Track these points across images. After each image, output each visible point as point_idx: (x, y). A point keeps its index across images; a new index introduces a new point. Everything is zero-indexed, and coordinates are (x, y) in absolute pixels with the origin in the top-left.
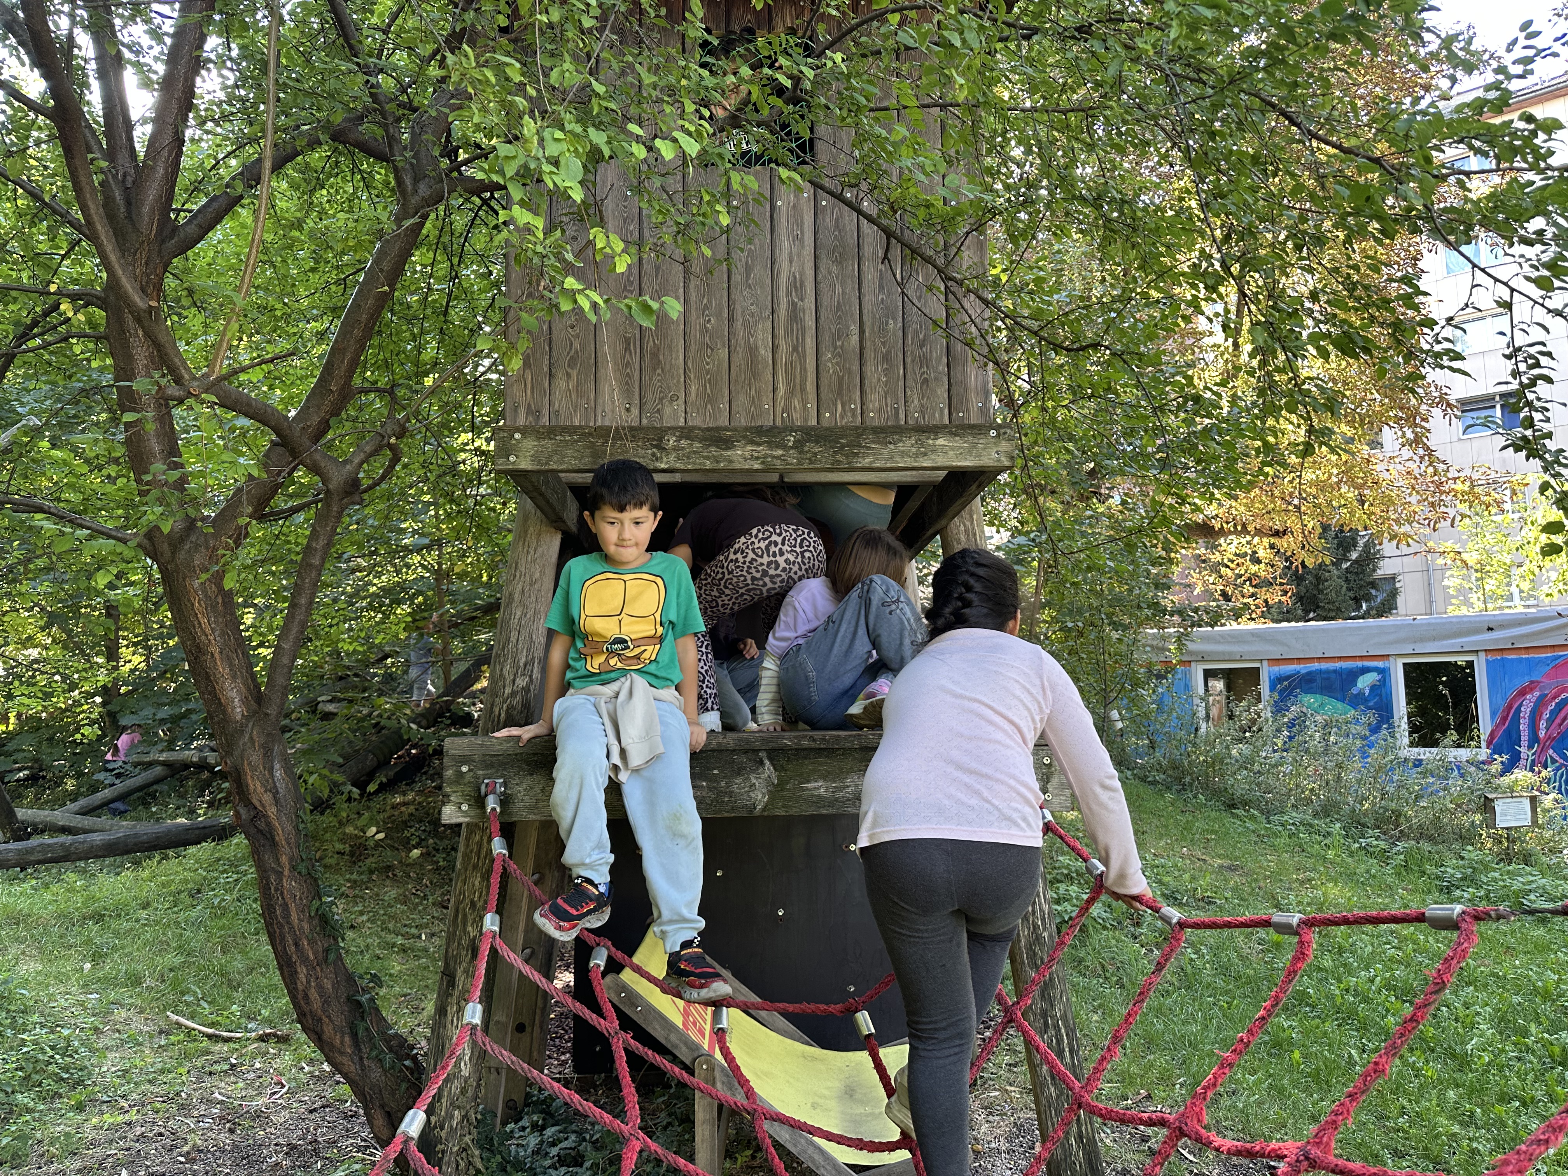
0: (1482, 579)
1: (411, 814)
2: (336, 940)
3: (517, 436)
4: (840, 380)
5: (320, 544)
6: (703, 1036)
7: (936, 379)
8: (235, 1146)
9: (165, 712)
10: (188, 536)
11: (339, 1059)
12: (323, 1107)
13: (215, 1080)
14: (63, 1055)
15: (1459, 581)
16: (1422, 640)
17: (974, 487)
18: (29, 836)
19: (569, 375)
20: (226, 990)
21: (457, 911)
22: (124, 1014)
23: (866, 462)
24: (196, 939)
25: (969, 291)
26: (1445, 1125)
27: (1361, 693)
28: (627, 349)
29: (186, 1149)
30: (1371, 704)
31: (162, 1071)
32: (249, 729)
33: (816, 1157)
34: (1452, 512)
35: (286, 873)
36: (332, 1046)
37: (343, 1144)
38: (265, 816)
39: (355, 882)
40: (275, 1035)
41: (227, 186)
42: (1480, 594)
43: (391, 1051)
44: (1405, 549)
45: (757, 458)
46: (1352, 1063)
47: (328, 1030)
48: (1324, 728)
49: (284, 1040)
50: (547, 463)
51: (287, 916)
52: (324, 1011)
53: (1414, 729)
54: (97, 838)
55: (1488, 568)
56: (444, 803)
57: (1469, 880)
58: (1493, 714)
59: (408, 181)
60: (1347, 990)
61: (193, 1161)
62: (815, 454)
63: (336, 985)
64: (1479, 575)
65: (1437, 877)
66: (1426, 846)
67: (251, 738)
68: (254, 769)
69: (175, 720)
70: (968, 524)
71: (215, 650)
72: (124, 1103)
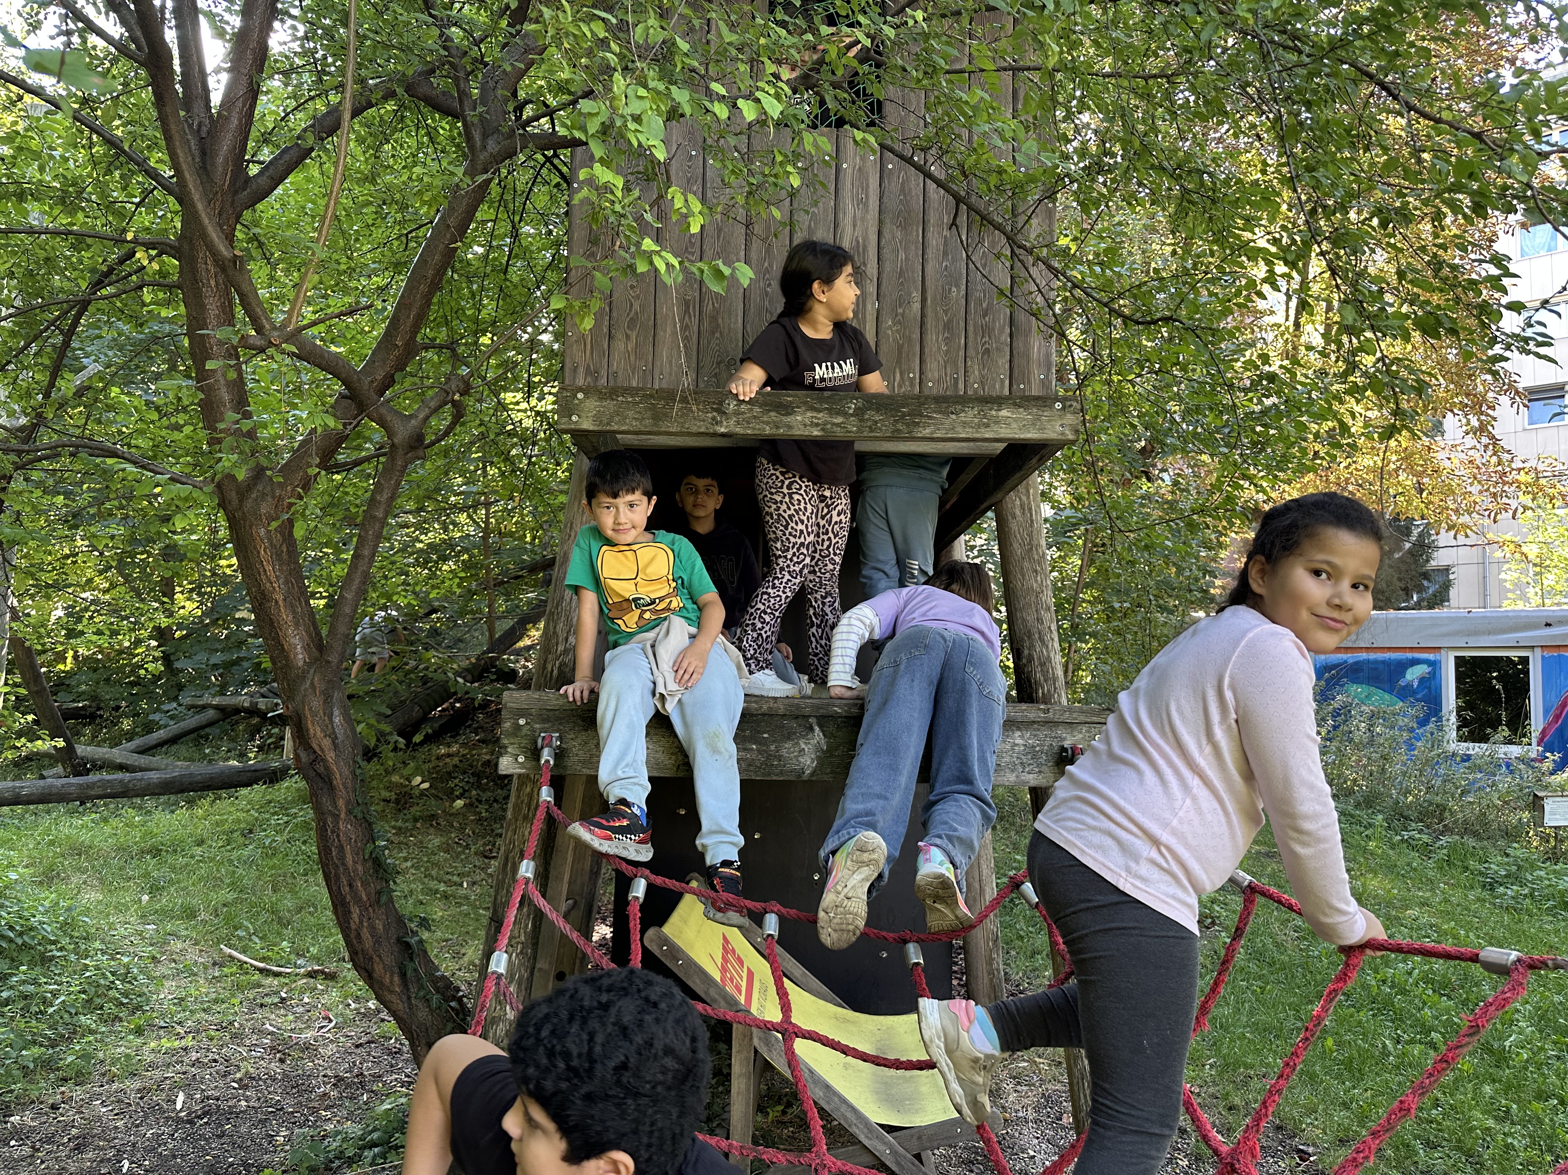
0: (1541, 573)
1: (456, 766)
2: (387, 882)
3: (580, 396)
4: (900, 348)
5: (384, 497)
6: (740, 992)
7: (997, 349)
8: (285, 1075)
9: (218, 658)
10: (255, 484)
11: (388, 997)
12: (369, 1042)
13: (266, 1012)
14: (123, 981)
15: (1517, 575)
16: (1476, 633)
17: (1034, 461)
18: (88, 772)
19: (628, 337)
20: (276, 927)
21: (507, 859)
22: (180, 945)
23: (927, 432)
24: (248, 877)
25: (1039, 259)
26: (1480, 1119)
27: (1409, 685)
28: (687, 311)
29: (238, 1075)
30: (1419, 696)
31: (216, 1001)
32: (310, 676)
33: (849, 1115)
34: (1514, 504)
35: (343, 816)
36: (382, 984)
37: (388, 1078)
38: (324, 761)
39: (400, 829)
40: (322, 972)
41: (298, 138)
42: (1538, 590)
43: (438, 992)
44: (1461, 539)
45: (817, 425)
46: (1385, 1053)
47: (378, 969)
48: (1370, 719)
49: (331, 977)
50: (608, 424)
51: (342, 858)
52: (375, 951)
53: (1463, 723)
54: (154, 776)
55: (1548, 562)
56: (501, 755)
57: (1514, 878)
58: (1546, 712)
59: (477, 136)
60: (1384, 982)
61: (245, 1087)
62: (876, 422)
63: (387, 926)
64: (1538, 569)
65: (1481, 873)
66: (1471, 842)
67: (312, 684)
68: (314, 714)
69: (228, 666)
70: (1024, 498)
71: (279, 597)
72: (179, 1029)
